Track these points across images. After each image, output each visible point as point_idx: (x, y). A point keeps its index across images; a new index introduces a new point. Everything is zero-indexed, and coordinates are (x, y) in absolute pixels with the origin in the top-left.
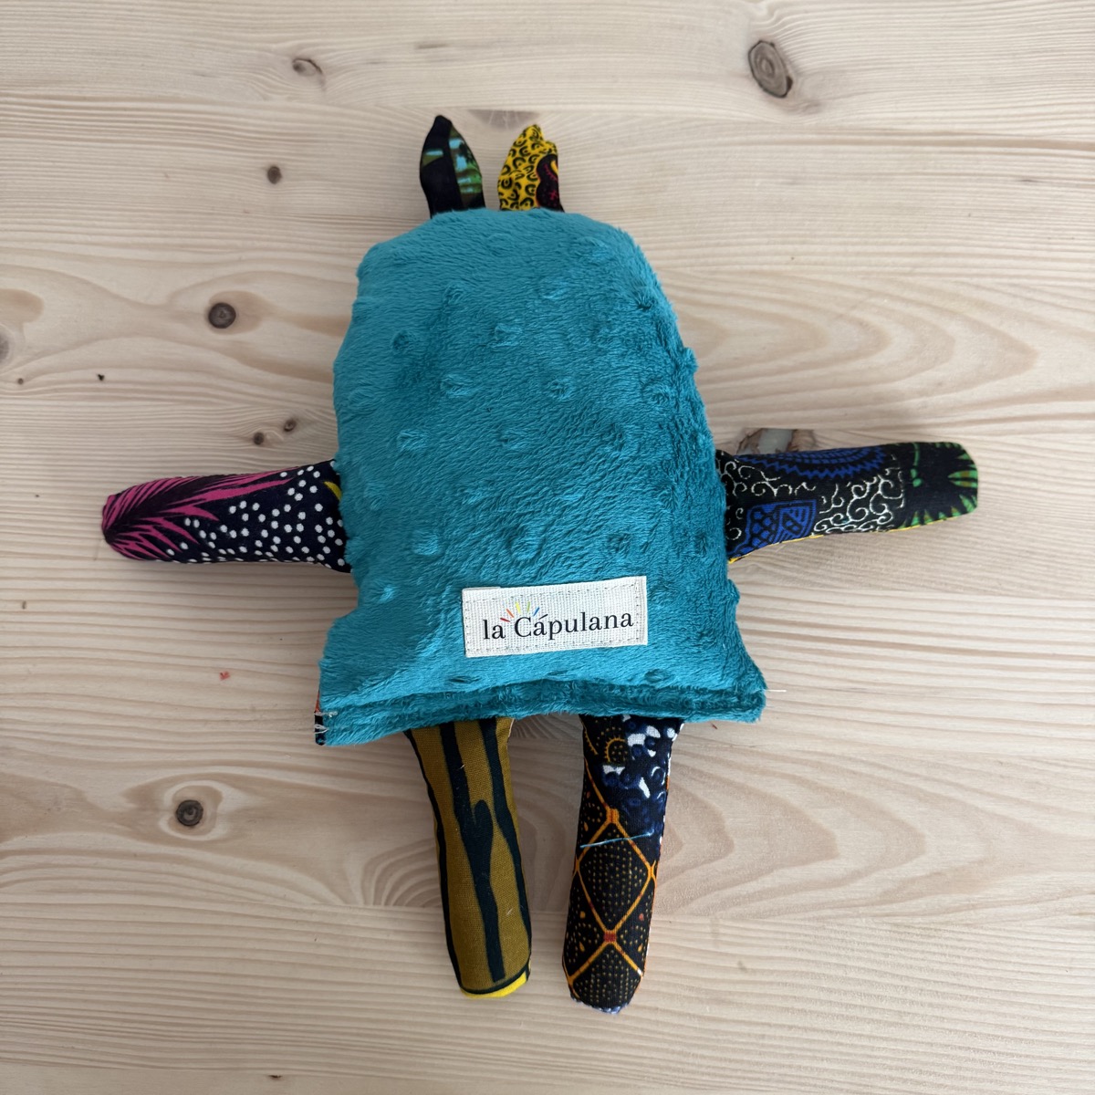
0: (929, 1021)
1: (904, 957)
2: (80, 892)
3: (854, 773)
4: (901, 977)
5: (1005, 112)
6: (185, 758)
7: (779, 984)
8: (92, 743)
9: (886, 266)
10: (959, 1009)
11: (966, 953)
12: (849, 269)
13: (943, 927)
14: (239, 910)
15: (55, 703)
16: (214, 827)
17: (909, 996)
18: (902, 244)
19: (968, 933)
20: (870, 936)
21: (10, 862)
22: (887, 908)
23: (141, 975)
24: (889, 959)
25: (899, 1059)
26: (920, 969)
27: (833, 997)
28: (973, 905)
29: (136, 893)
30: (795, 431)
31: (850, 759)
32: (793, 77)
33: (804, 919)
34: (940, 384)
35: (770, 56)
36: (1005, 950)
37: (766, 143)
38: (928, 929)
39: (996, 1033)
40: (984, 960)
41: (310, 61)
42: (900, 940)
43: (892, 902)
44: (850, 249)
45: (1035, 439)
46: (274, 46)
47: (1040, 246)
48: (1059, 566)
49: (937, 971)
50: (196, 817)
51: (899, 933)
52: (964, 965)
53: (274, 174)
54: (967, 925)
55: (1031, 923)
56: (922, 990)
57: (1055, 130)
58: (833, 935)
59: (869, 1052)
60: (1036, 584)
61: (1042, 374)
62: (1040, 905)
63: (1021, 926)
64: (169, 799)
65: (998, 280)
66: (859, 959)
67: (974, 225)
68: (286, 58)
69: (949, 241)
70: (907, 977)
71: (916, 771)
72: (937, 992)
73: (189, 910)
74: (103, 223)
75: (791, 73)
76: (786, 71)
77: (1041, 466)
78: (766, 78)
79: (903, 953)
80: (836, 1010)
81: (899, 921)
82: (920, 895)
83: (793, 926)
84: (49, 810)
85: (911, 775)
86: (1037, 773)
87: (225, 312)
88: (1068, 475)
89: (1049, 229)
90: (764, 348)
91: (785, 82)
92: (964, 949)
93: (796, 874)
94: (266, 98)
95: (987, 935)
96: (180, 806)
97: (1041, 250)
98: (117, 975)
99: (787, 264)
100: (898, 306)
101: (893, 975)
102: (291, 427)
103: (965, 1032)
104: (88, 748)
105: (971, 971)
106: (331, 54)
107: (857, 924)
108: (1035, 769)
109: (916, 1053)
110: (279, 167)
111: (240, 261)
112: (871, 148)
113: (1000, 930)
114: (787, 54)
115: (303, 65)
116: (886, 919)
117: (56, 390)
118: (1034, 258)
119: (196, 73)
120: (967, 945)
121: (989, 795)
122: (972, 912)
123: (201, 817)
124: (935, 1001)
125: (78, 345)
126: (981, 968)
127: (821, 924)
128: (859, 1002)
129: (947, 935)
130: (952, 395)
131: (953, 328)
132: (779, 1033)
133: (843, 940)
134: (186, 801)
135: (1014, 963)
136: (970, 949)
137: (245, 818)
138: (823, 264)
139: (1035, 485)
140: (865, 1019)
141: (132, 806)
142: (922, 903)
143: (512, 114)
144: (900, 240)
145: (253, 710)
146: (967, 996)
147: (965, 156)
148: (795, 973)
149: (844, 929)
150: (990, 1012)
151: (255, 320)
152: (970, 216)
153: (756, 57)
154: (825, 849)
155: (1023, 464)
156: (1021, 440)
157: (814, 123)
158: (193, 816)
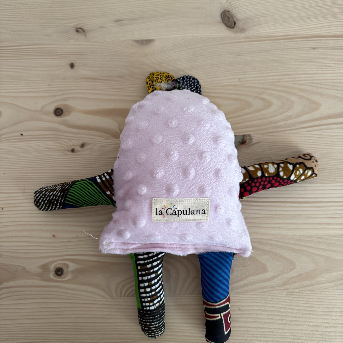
0: (301, 323)
1: (292, 303)
2: (27, 299)
3: (271, 244)
4: (291, 309)
5: (305, 27)
6: (56, 254)
7: (252, 314)
8: (27, 251)
9: (270, 80)
10: (311, 318)
11: (311, 300)
12: (258, 82)
13: (303, 292)
14: (77, 301)
15: (14, 239)
16: (67, 275)
17: (294, 315)
18: (275, 72)
19: (312, 293)
20: (280, 296)
21: (4, 291)
22: (285, 287)
23: (48, 325)
24: (287, 303)
25: (292, 336)
26: (297, 306)
27: (270, 317)
28: (313, 284)
29: (44, 298)
30: (244, 135)
31: (270, 240)
32: (236, 21)
33: (259, 292)
34: (290, 117)
35: (228, 15)
36: (324, 298)
37: (229, 43)
38: (299, 293)
39: (323, 325)
40: (317, 302)
41: (81, 29)
42: (290, 297)
43: (286, 285)
44: (258, 75)
45: (322, 132)
46: (69, 25)
47: (319, 70)
48: (333, 172)
49: (303, 306)
50: (61, 273)
51: (289, 295)
52: (311, 304)
53: (72, 66)
54: (311, 291)
55: (332, 289)
56: (298, 313)
57: (321, 32)
58: (268, 297)
59: (282, 334)
60: (326, 179)
61: (323, 111)
62: (335, 283)
63: (329, 290)
64: (52, 268)
65: (306, 82)
66: (277, 304)
67: (298, 64)
68: (74, 28)
69: (290, 70)
70: (293, 309)
71: (292, 242)
72: (303, 313)
73: (61, 302)
74: (19, 86)
75: (235, 20)
76: (233, 20)
77: (325, 141)
78: (227, 22)
79: (291, 301)
80: (271, 321)
81: (289, 291)
82: (296, 282)
83: (255, 295)
84: (15, 274)
85: (290, 243)
86: (330, 240)
87: (60, 111)
88: (334, 143)
89: (321, 64)
90: (233, 109)
91: (233, 23)
92: (311, 298)
93: (255, 278)
94: (68, 42)
95: (318, 294)
96: (56, 270)
97: (320, 71)
98: (40, 325)
99: (238, 82)
100: (274, 92)
101: (289, 309)
102: (83, 146)
103: (313, 326)
104: (26, 253)
105: (314, 306)
106: (88, 26)
107: (276, 293)
108: (330, 239)
109: (298, 333)
110: (74, 63)
111: (63, 94)
112: (262, 42)
113: (322, 292)
114: (233, 14)
115: (79, 30)
116: (285, 291)
117: (8, 140)
118: (318, 74)
119: (45, 36)
120: (312, 297)
121: (316, 248)
122: (313, 286)
123: (63, 273)
124: (303, 316)
125: (14, 125)
126: (317, 304)
127: (264, 294)
128: (278, 318)
129: (305, 294)
130: (294, 120)
131: (293, 98)
132: (253, 330)
133: (271, 298)
134: (58, 268)
135: (328, 302)
136: (313, 298)
137: (77, 272)
138: (249, 81)
139: (323, 147)
140: (281, 323)
141: (41, 271)
142: (296, 285)
143: (147, 40)
144: (274, 71)
145: (77, 237)
146: (313, 314)
147: (293, 42)
148: (256, 310)
149: (271, 295)
150: (321, 318)
151: (69, 112)
152: (296, 61)
153: (223, 16)
154: (264, 270)
155: (319, 140)
156: (318, 133)
157: (244, 35)
158: (60, 272)
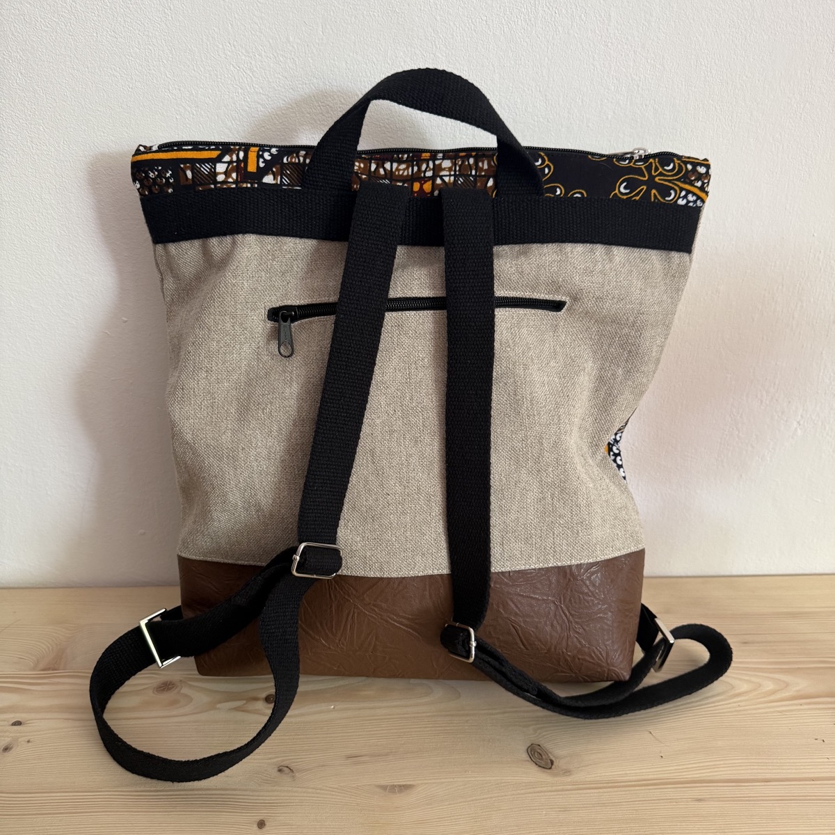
32: (553, 759)
41: (287, 767)
53: (261, 824)
68: (275, 766)
75: (552, 757)
76: (549, 757)
78: (539, 761)
91: (549, 762)
94: (261, 786)
106: (300, 763)
110: (265, 820)
114: (547, 749)
115: (283, 769)
143: (400, 786)
152: (672, 820)
153: (531, 751)
157: (569, 780)
